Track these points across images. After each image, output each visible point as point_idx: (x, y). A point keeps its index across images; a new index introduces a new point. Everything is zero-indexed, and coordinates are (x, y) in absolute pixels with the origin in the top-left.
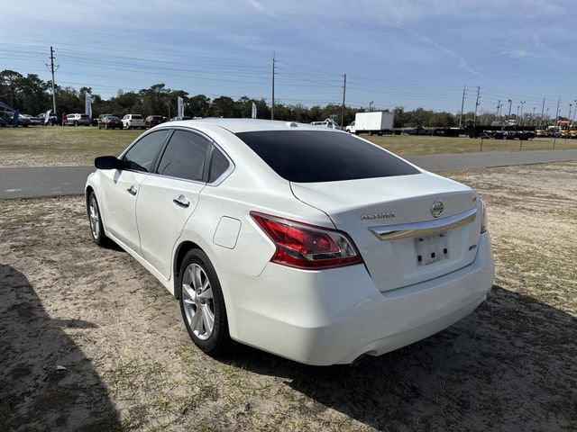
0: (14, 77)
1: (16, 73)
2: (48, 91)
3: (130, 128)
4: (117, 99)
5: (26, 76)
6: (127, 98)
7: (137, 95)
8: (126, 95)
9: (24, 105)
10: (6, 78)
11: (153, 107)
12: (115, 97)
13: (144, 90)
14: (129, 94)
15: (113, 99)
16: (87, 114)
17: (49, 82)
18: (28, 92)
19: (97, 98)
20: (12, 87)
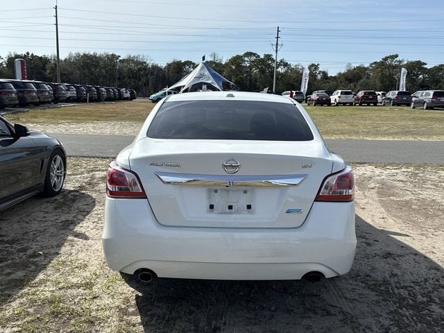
0: (253, 58)
1: (254, 54)
2: (279, 69)
3: (338, 104)
4: (344, 74)
5: (262, 57)
6: (355, 71)
7: (367, 69)
8: (355, 69)
9: (258, 84)
10: (246, 59)
11: (382, 81)
12: (342, 72)
13: (375, 63)
14: (359, 68)
15: (340, 74)
16: (302, 91)
17: (281, 61)
18: (262, 71)
19: (325, 74)
20: (250, 67)
